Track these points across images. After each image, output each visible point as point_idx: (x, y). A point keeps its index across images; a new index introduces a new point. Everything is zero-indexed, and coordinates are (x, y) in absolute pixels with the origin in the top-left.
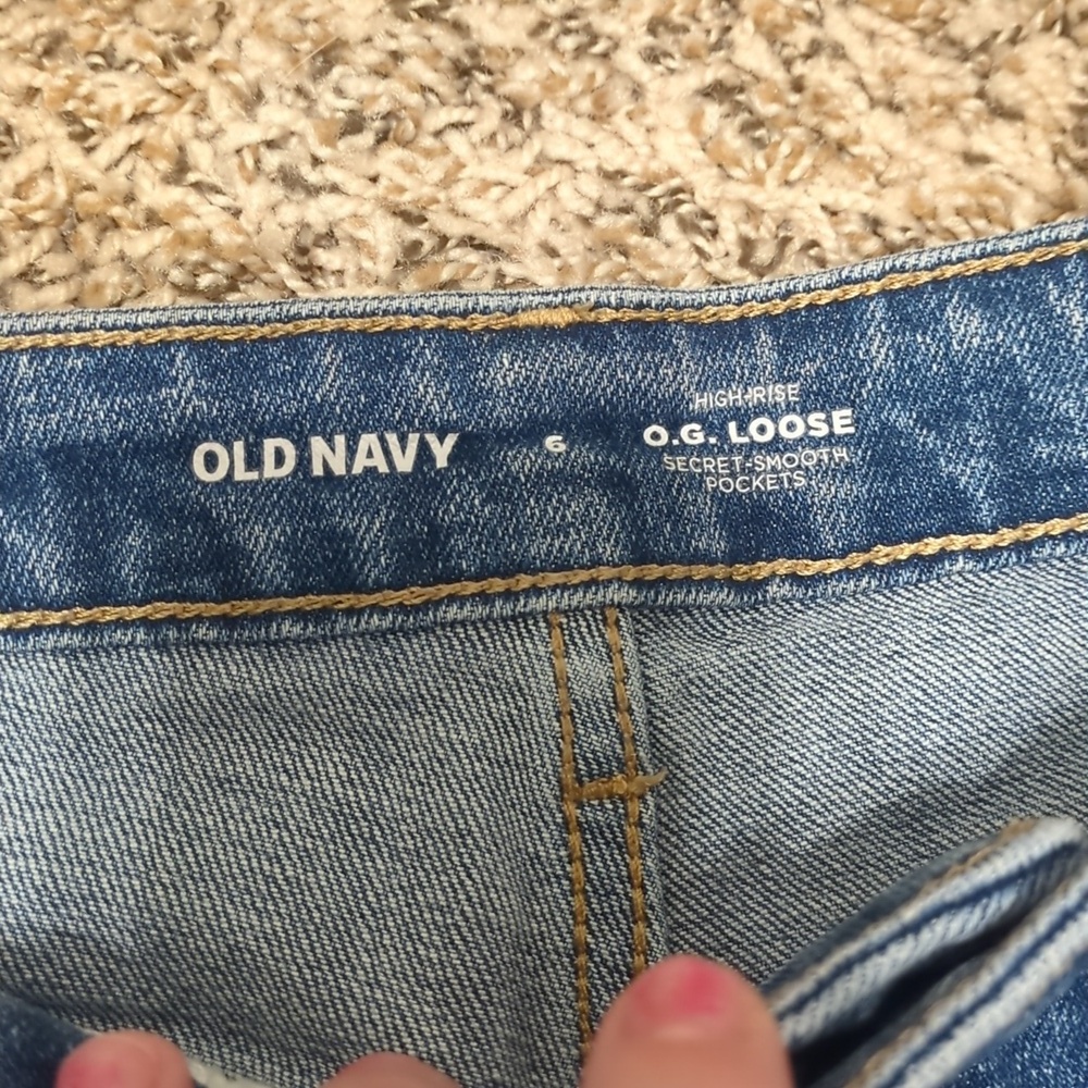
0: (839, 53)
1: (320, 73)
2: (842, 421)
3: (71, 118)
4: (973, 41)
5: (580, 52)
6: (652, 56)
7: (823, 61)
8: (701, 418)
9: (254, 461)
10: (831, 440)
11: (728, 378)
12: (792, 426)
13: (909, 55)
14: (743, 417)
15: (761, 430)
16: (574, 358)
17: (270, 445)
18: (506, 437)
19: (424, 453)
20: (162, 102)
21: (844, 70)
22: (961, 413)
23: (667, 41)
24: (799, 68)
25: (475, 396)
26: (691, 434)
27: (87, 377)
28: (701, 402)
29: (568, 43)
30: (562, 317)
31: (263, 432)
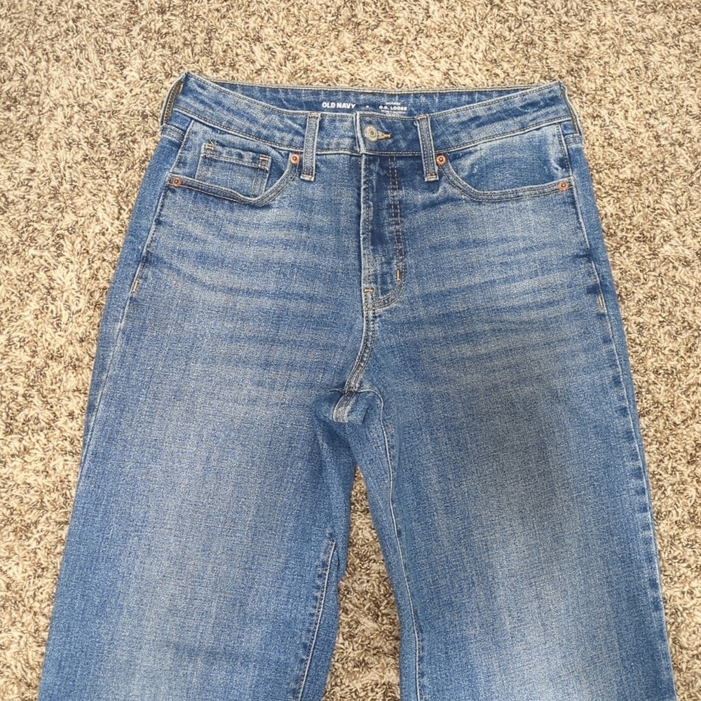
0: (415, 57)
1: (342, 52)
2: (405, 109)
3: (307, 55)
4: (434, 58)
5: (379, 53)
6: (389, 54)
7: (412, 58)
8: (387, 106)
9: (330, 105)
10: (403, 111)
11: (391, 101)
12: (399, 108)
13: (425, 59)
14: (393, 106)
15: (395, 108)
16: (371, 96)
17: (332, 104)
18: (361, 105)
19: (351, 107)
20: (320, 54)
21: (415, 60)
22: (420, 110)
23: (391, 52)
24: (409, 59)
25: (358, 100)
26: (386, 108)
27: (311, 93)
28: (387, 103)
29: (377, 51)
30: (370, 91)
31: (331, 102)
